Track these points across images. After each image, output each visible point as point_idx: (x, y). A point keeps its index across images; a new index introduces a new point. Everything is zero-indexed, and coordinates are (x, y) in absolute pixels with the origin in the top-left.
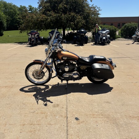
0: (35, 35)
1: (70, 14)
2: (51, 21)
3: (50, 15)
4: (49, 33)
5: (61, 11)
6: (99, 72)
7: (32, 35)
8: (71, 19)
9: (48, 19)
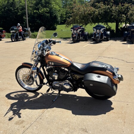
0: (77, 30)
1: (122, 6)
2: (99, 14)
3: (100, 7)
4: (94, 28)
5: (112, 2)
6: (91, 85)
7: (74, 30)
8: (124, 11)
9: (96, 11)
